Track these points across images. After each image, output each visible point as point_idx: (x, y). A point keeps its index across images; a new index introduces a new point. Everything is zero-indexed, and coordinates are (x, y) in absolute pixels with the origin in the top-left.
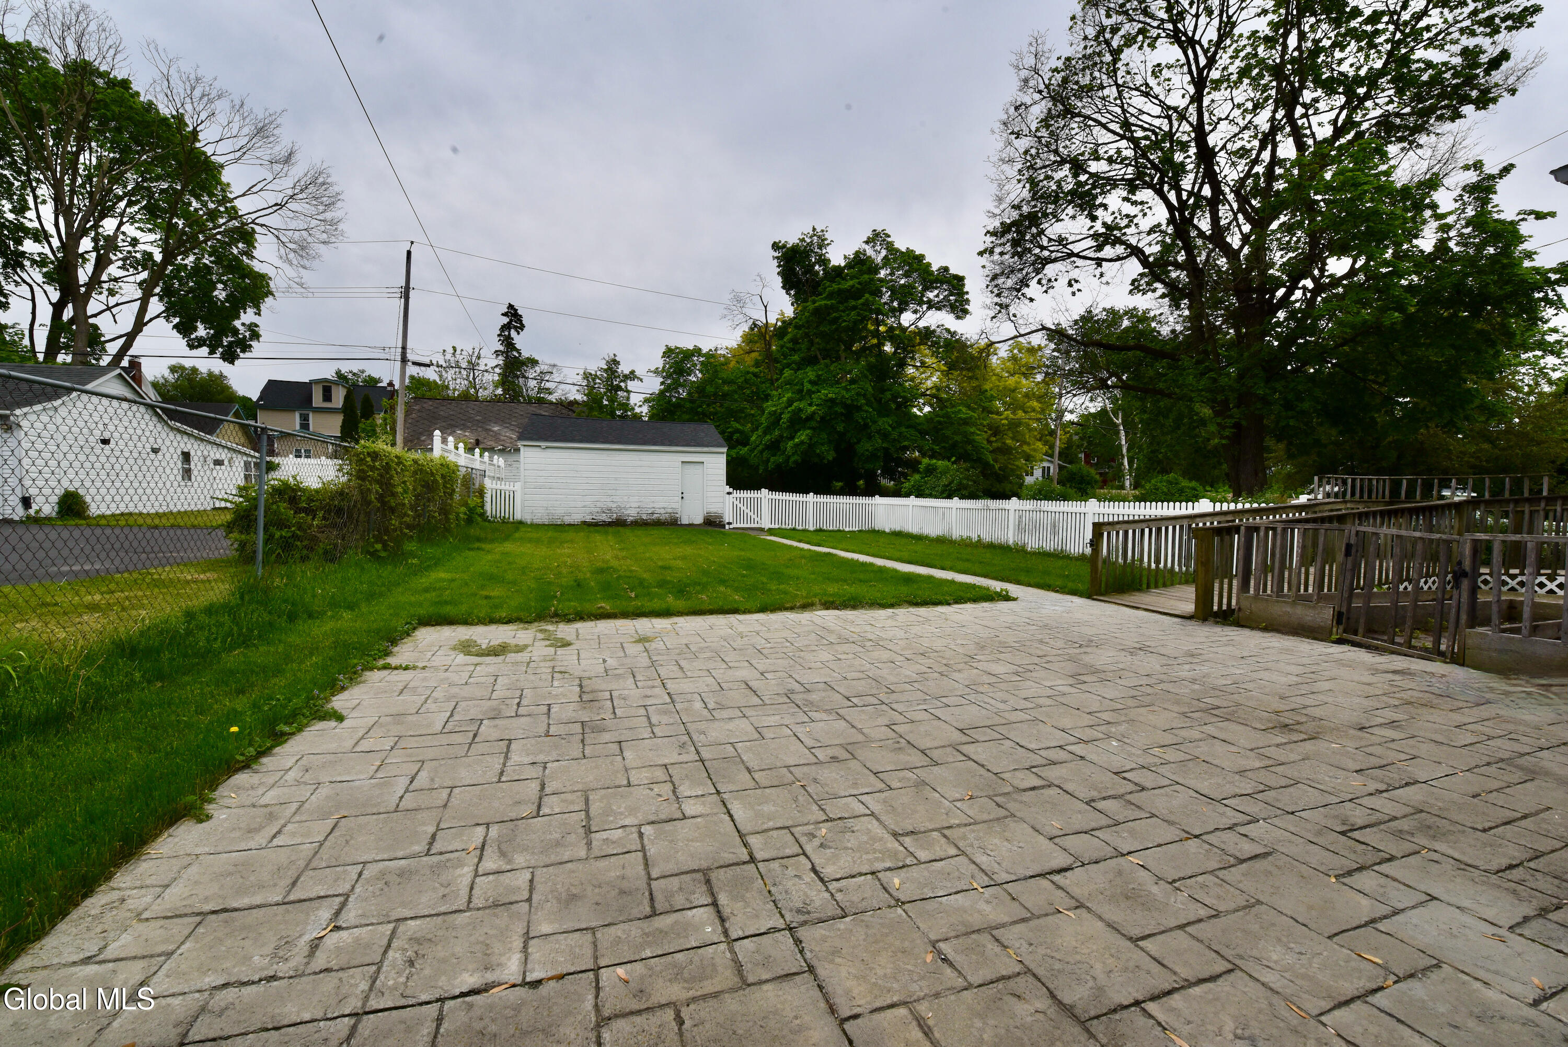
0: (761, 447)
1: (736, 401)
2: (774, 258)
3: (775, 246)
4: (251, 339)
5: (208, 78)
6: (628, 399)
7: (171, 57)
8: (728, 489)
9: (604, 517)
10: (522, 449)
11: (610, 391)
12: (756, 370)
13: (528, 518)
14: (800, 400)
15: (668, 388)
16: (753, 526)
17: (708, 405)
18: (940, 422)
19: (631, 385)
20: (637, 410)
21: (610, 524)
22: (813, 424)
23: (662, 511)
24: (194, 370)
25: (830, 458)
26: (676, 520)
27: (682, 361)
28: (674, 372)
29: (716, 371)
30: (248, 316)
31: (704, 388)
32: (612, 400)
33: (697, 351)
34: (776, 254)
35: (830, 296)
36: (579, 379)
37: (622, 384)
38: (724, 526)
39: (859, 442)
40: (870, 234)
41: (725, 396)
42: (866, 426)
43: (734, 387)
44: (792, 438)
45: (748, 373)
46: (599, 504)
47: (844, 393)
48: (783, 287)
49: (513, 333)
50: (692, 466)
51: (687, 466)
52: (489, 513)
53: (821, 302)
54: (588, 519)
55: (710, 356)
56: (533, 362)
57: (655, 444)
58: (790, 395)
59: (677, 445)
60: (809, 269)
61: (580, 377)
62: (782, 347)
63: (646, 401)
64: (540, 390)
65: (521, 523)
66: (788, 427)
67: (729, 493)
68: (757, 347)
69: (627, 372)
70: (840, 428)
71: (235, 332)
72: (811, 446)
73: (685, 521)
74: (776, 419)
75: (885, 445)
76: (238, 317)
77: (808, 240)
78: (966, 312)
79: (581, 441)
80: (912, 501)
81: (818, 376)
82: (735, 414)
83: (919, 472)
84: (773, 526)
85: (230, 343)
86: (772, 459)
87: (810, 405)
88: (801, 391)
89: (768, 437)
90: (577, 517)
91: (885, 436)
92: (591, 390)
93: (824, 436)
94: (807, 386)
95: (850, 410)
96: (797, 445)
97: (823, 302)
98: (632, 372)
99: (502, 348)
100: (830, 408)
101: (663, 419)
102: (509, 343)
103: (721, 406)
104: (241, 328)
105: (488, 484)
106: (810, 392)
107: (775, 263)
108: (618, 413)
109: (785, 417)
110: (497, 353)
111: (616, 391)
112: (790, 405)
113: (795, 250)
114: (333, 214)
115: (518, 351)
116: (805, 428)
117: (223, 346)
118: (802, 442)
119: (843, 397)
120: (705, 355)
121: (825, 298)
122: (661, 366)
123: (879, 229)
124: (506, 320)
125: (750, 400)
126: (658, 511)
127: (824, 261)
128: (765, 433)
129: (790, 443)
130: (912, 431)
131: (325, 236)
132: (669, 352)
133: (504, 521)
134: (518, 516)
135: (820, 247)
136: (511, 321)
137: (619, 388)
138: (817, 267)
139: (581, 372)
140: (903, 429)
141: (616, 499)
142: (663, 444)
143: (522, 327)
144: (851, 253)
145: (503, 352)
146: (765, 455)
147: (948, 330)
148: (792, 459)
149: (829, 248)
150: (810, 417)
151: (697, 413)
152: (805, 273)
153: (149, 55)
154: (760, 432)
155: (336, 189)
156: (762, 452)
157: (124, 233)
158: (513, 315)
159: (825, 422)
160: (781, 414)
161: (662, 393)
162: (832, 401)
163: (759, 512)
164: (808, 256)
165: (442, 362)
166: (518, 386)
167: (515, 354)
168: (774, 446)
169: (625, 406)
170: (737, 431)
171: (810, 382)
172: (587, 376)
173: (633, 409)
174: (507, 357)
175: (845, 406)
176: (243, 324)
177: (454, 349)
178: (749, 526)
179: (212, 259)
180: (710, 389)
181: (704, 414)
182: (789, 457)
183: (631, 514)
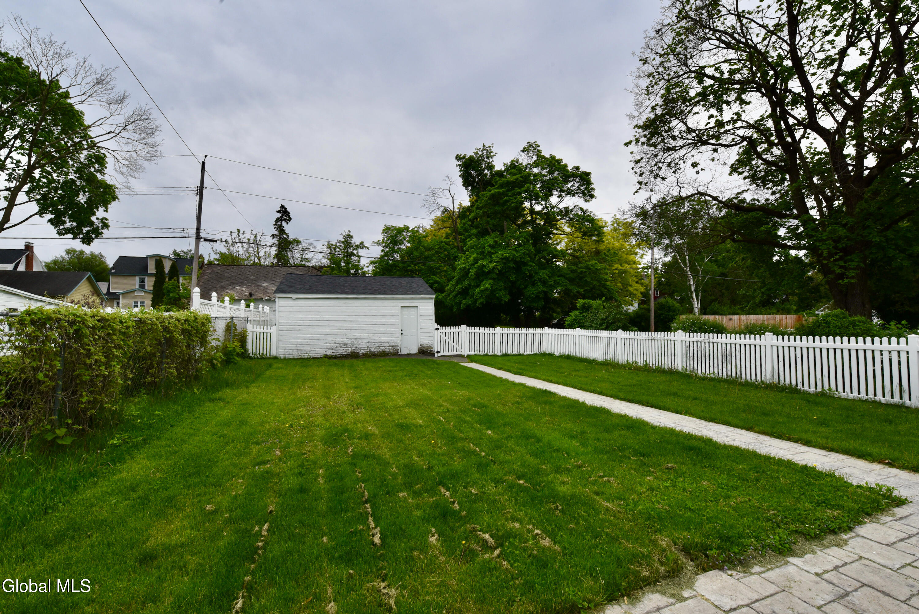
0: (455, 293)
1: (434, 261)
2: (457, 165)
3: (458, 158)
4: (103, 228)
5: (60, 42)
6: (359, 261)
7: (32, 28)
8: (436, 326)
9: (342, 351)
10: (277, 300)
11: (346, 256)
12: (448, 240)
13: (281, 354)
14: (483, 259)
15: (387, 254)
16: (455, 353)
17: (415, 265)
18: (581, 272)
19: (361, 252)
20: (366, 269)
21: (346, 357)
22: (494, 276)
23: (387, 345)
24: (82, 252)
25: (507, 300)
26: (397, 351)
27: (396, 235)
28: (391, 243)
29: (420, 241)
30: (100, 213)
31: (412, 253)
32: (347, 263)
33: (406, 228)
34: (459, 163)
35: (501, 186)
36: (324, 249)
37: (355, 252)
38: (433, 355)
39: (526, 287)
40: (525, 145)
41: (426, 258)
42: (531, 276)
43: (433, 252)
44: (478, 286)
45: (442, 242)
46: (337, 341)
47: (515, 253)
48: (464, 185)
49: (284, 223)
50: (409, 309)
51: (405, 310)
52: (250, 351)
53: (494, 191)
54: (329, 353)
55: (415, 232)
56: (298, 242)
57: (380, 293)
58: (475, 255)
59: (397, 294)
60: (481, 173)
61: (325, 247)
62: (464, 224)
63: (372, 263)
64: (302, 260)
65: (275, 358)
66: (475, 278)
67: (437, 329)
68: (447, 224)
69: (358, 243)
70: (513, 278)
71: (92, 224)
72: (493, 291)
73: (404, 352)
74: (465, 273)
75: (545, 289)
76: (94, 214)
77: (480, 153)
78: (592, 196)
79: (323, 293)
80: (578, 331)
81: (496, 242)
82: (432, 271)
83: (577, 309)
84: (471, 353)
85: (88, 231)
86: (464, 301)
87: (491, 262)
88: (482, 253)
89: (460, 286)
90: (320, 352)
91: (544, 283)
92: (333, 257)
93: (501, 284)
94: (488, 249)
95: (519, 265)
96: (482, 291)
97: (497, 190)
98: (362, 243)
99: (276, 233)
100: (505, 264)
101: (383, 275)
102: (281, 230)
103: (424, 265)
104: (96, 222)
105: (250, 328)
106: (490, 254)
107: (458, 168)
108: (352, 271)
109: (473, 271)
110: (273, 236)
111: (350, 257)
112: (476, 263)
113: (471, 159)
114: (153, 140)
115: (287, 234)
116: (487, 279)
117: (82, 234)
118: (486, 289)
119: (514, 256)
120: (413, 231)
121: (497, 188)
122: (381, 239)
123: (532, 141)
124: (279, 215)
125: (444, 262)
126: (383, 345)
127: (490, 167)
128: (457, 283)
129: (478, 290)
130: (562, 279)
131: (148, 155)
132: (387, 230)
133: (263, 358)
134: (274, 353)
135: (488, 158)
136: (283, 215)
137: (353, 254)
138: (486, 171)
139: (326, 244)
140: (557, 278)
141: (351, 336)
142: (386, 293)
143: (290, 219)
144: (508, 161)
145: (277, 236)
146: (458, 299)
147: (582, 209)
148: (479, 301)
149: (494, 158)
150: (490, 272)
151: (407, 271)
152: (478, 175)
153: (15, 26)
154: (453, 282)
155: (156, 123)
156: (455, 297)
157: (12, 158)
158: (284, 212)
159: (502, 275)
160: (469, 269)
161: (382, 257)
162: (506, 258)
163: (459, 343)
164: (480, 164)
165: (229, 240)
166: (288, 257)
167: (285, 236)
168: (465, 292)
169: (357, 267)
170: (436, 282)
171: (490, 246)
172: (329, 246)
173: (363, 268)
174: (280, 239)
175: (516, 262)
176: (97, 219)
177: (239, 231)
178: (452, 353)
179: (77, 175)
180: (416, 253)
181: (412, 271)
182: (476, 300)
183: (362, 348)
